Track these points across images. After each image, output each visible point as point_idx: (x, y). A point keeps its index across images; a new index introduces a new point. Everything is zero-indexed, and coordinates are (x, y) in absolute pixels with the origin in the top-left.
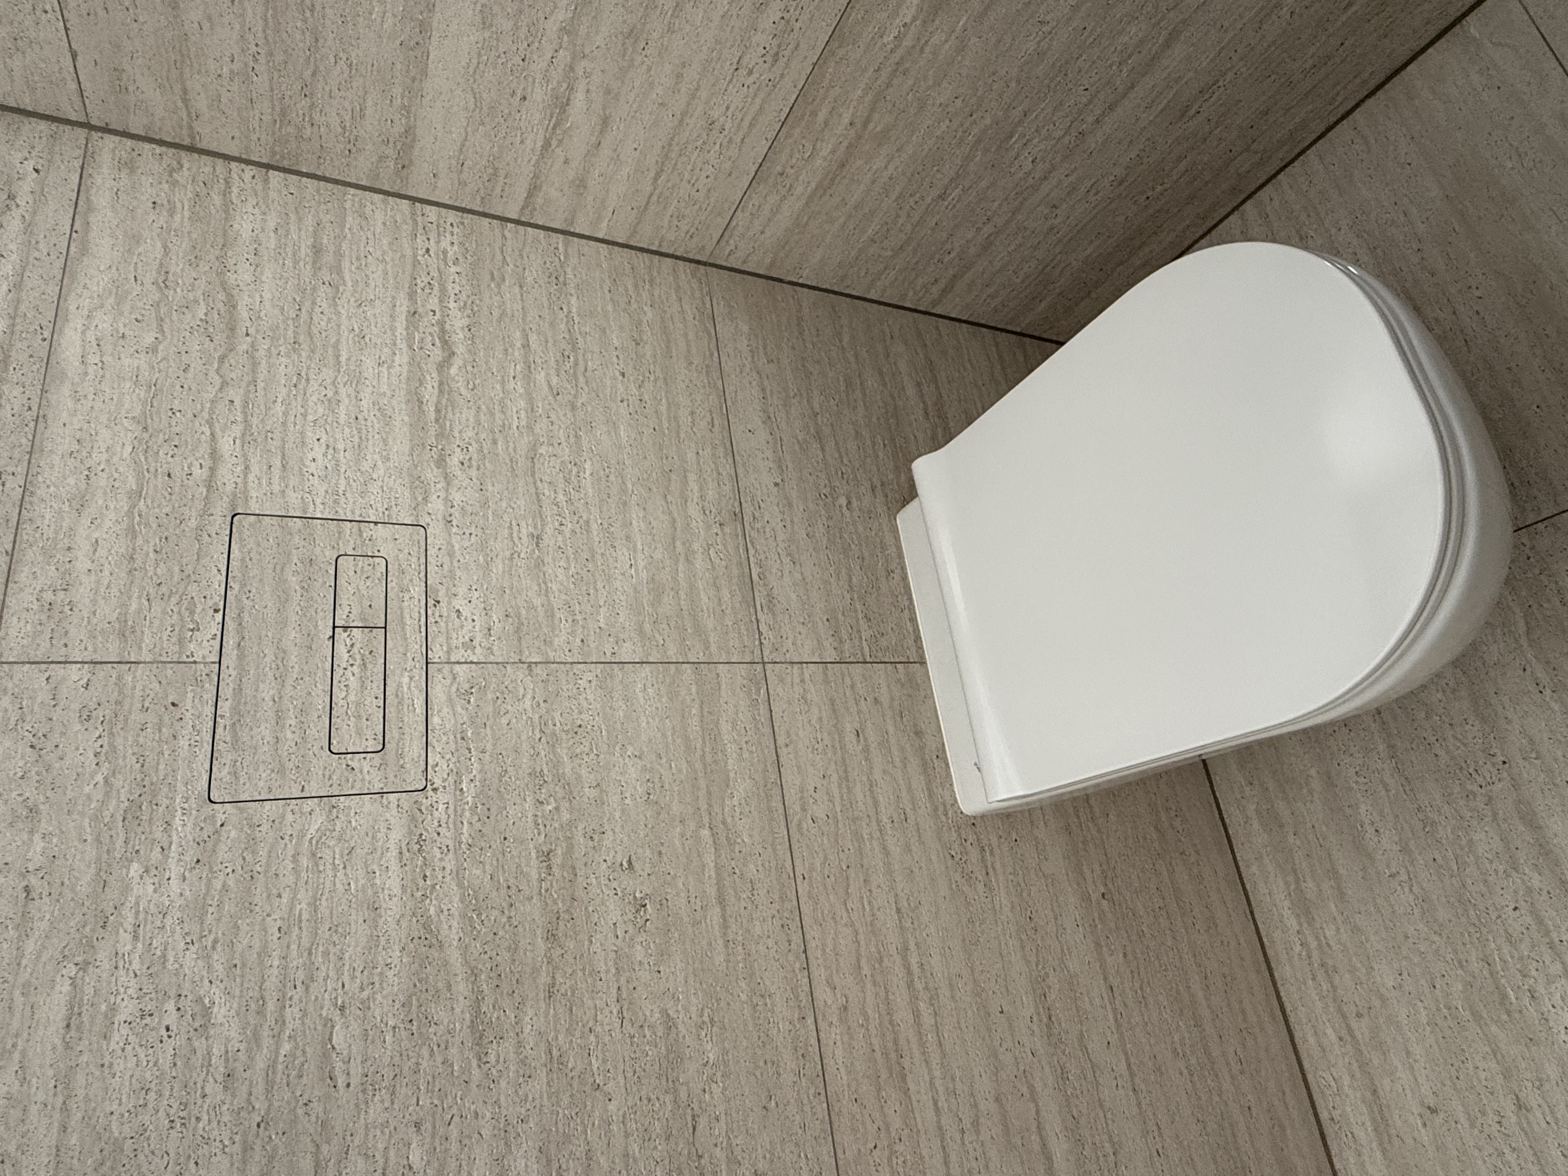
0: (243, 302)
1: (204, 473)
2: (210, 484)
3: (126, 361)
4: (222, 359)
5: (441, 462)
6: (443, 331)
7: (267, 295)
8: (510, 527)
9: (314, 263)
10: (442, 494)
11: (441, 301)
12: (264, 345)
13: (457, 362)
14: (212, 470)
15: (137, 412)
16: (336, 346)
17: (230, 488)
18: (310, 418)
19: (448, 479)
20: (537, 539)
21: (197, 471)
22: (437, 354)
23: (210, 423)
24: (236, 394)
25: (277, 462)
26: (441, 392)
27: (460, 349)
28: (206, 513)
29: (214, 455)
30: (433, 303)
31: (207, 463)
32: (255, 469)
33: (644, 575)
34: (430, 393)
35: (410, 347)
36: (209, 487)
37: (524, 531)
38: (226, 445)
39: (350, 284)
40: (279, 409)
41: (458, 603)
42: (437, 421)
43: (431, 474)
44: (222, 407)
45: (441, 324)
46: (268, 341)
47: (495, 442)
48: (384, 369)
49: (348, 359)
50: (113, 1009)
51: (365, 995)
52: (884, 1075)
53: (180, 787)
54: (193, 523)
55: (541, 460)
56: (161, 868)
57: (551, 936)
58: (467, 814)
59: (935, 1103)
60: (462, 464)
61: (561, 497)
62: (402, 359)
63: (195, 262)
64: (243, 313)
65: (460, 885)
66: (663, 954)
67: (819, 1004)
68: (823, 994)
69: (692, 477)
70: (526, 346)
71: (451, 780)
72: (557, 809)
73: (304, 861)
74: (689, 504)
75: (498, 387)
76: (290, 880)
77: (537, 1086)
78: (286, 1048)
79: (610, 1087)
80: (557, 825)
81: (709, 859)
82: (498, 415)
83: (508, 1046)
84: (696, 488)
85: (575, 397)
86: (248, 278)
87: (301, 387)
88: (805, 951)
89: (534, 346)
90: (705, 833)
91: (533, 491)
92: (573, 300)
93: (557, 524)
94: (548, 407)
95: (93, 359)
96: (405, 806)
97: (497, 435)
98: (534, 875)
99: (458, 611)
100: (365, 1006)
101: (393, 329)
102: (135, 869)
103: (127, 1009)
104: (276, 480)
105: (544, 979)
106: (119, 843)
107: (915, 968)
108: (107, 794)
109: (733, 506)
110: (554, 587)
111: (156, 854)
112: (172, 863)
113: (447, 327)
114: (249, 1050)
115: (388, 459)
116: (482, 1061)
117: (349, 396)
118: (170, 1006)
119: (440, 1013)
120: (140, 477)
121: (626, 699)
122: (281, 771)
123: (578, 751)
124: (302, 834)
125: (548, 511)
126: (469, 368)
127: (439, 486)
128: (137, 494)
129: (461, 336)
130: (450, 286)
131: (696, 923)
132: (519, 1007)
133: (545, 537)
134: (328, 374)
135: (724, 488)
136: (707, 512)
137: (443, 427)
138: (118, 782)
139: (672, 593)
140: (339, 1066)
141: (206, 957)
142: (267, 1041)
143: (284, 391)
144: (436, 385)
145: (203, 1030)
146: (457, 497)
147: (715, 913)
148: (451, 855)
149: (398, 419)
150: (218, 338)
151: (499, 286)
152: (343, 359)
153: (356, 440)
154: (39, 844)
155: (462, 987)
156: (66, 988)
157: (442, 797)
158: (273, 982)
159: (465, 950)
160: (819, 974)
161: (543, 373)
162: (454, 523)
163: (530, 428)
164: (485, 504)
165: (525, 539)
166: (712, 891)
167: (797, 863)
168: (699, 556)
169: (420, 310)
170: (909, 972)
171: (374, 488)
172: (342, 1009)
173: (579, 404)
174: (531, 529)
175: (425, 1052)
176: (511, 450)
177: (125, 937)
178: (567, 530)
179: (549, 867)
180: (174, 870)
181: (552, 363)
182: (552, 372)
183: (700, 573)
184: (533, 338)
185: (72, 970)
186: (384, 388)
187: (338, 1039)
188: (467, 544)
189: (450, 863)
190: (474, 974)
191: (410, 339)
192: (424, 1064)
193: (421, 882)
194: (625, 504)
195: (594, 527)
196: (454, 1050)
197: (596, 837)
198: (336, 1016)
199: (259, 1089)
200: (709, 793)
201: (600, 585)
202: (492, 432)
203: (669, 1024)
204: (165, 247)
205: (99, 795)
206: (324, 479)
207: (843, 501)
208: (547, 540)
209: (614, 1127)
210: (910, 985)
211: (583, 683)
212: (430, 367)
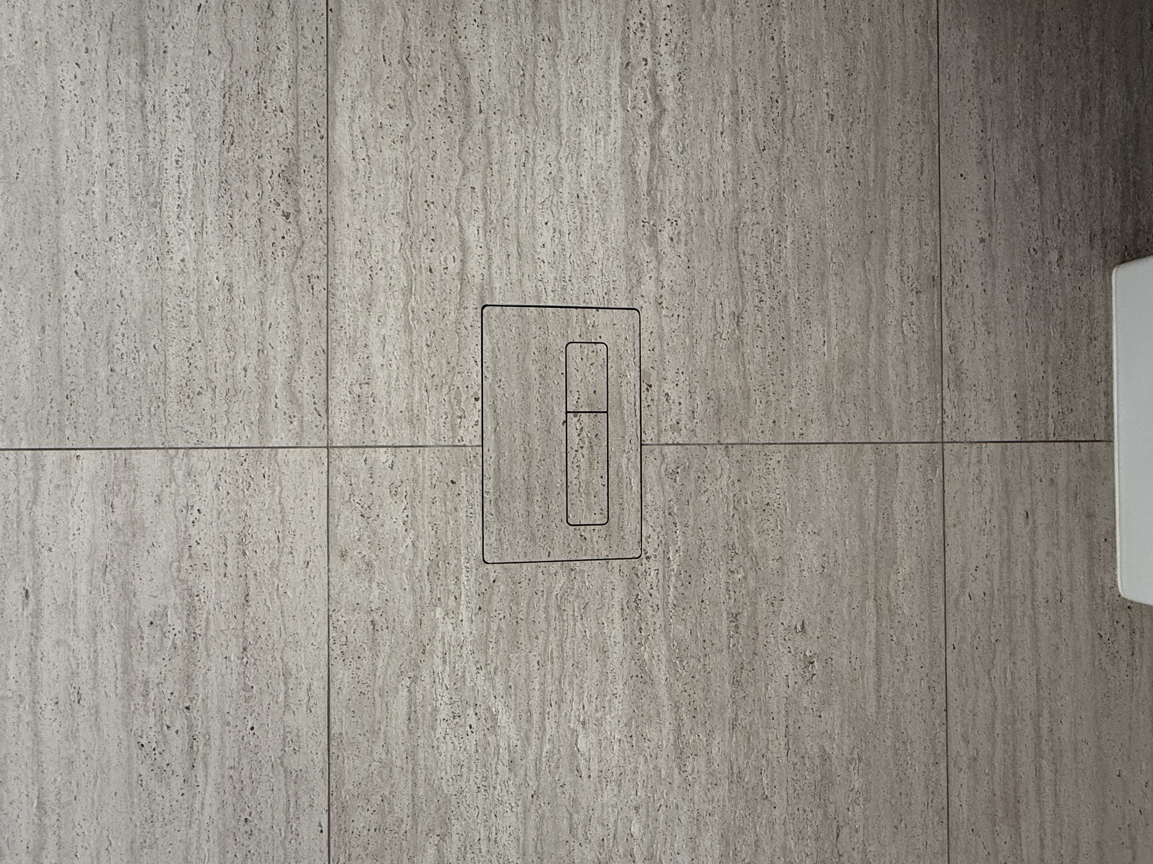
0: (475, 72)
1: (457, 265)
2: (462, 276)
3: (387, 152)
4: (462, 140)
5: (653, 239)
6: (655, 84)
7: (495, 63)
8: (714, 307)
9: (534, 16)
10: (653, 274)
11: (652, 46)
12: (495, 122)
13: (668, 120)
14: (463, 262)
15: (399, 208)
16: (557, 116)
17: (478, 280)
18: (539, 200)
19: (658, 257)
20: (738, 318)
21: (451, 265)
22: (649, 112)
23: (458, 214)
24: (475, 179)
25: (513, 250)
26: (653, 158)
27: (670, 105)
28: (461, 307)
29: (464, 247)
30: (645, 51)
31: (458, 255)
32: (497, 261)
33: (836, 353)
34: (642, 161)
35: (624, 108)
36: (462, 280)
37: (727, 311)
38: (472, 235)
39: (567, 36)
40: (512, 192)
41: (668, 387)
42: (649, 193)
43: (644, 253)
44: (465, 194)
45: (653, 75)
46: (498, 117)
47: (702, 212)
48: (600, 137)
49: (569, 129)
50: (435, 710)
51: (599, 715)
52: (1000, 814)
53: (464, 551)
54: (452, 317)
55: (745, 229)
56: (456, 612)
57: (736, 682)
58: (673, 579)
59: (1042, 840)
60: (672, 239)
61: (762, 271)
62: (617, 123)
63: (430, 31)
64: (475, 87)
65: (668, 638)
66: (825, 702)
67: (952, 753)
68: (957, 746)
69: (893, 237)
70: (735, 92)
71: (660, 549)
72: (745, 578)
73: (553, 612)
74: (887, 270)
75: (706, 146)
76: (543, 626)
77: (722, 791)
78: (547, 747)
79: (776, 799)
80: (744, 592)
81: (871, 627)
82: (706, 181)
83: (701, 763)
84: (896, 251)
85: (781, 151)
86: (476, 43)
87: (529, 165)
88: (946, 710)
89: (742, 92)
90: (870, 603)
91: (735, 265)
92: (786, 27)
93: (757, 300)
94: (754, 166)
95: (361, 154)
96: (626, 571)
97: (705, 204)
98: (725, 632)
99: (667, 394)
100: (599, 723)
101: (608, 88)
102: (439, 612)
103: (444, 712)
104: (514, 269)
105: (729, 714)
106: (427, 592)
107: (1045, 732)
108: (415, 554)
109: (933, 269)
110: (751, 367)
111: (452, 602)
112: (463, 608)
113: (659, 78)
114: (523, 746)
115: (606, 240)
116: (682, 770)
117: (570, 172)
118: (471, 711)
119: (652, 734)
120: (408, 273)
121: (810, 479)
122: (533, 539)
123: (765, 527)
124: (550, 593)
125: (751, 286)
126: (679, 126)
127: (651, 266)
128: (408, 291)
129: (672, 88)
130: (661, 24)
131: (854, 680)
132: (710, 734)
133: (745, 315)
134: (551, 147)
135: (926, 247)
136: (905, 278)
137: (653, 200)
138: (421, 545)
139: (861, 371)
140: (582, 762)
141: (490, 679)
142: (534, 742)
143: (515, 171)
144: (648, 150)
145: (493, 728)
146: (667, 276)
147: (871, 675)
148: (660, 613)
149: (615, 194)
150: (458, 119)
151: (709, 17)
152: (564, 129)
153: (578, 220)
154: (376, 592)
155: (668, 716)
156: (405, 693)
157: (653, 565)
158: (535, 701)
159: (670, 687)
160: (956, 729)
161: (750, 125)
162: (664, 305)
163: (735, 193)
164: (691, 283)
165: (727, 319)
166: (870, 655)
167: (950, 633)
168: (892, 329)
169: (633, 61)
170: (1039, 737)
171: (595, 272)
172: (584, 723)
173: (785, 160)
174: (733, 309)
175: (641, 760)
176: (717, 221)
177: (438, 661)
178: (766, 306)
179: (737, 627)
180: (465, 614)
181: (760, 111)
182: (761, 123)
183: (890, 349)
184: (742, 81)
185: (407, 682)
186: (601, 160)
187: (581, 745)
188: (675, 326)
189: (659, 620)
190: (676, 707)
191: (623, 98)
192: (641, 767)
193: (638, 634)
194: (823, 275)
195: (792, 302)
196: (661, 761)
197: (776, 603)
198: (580, 728)
199: (531, 773)
200: (877, 568)
201: (793, 364)
202: (700, 201)
203: (825, 757)
204: (405, 17)
205: (410, 555)
206: (552, 265)
207: (1054, 256)
208: (748, 319)
209: (777, 827)
210: (1038, 746)
211: (773, 463)
212: (643, 131)
